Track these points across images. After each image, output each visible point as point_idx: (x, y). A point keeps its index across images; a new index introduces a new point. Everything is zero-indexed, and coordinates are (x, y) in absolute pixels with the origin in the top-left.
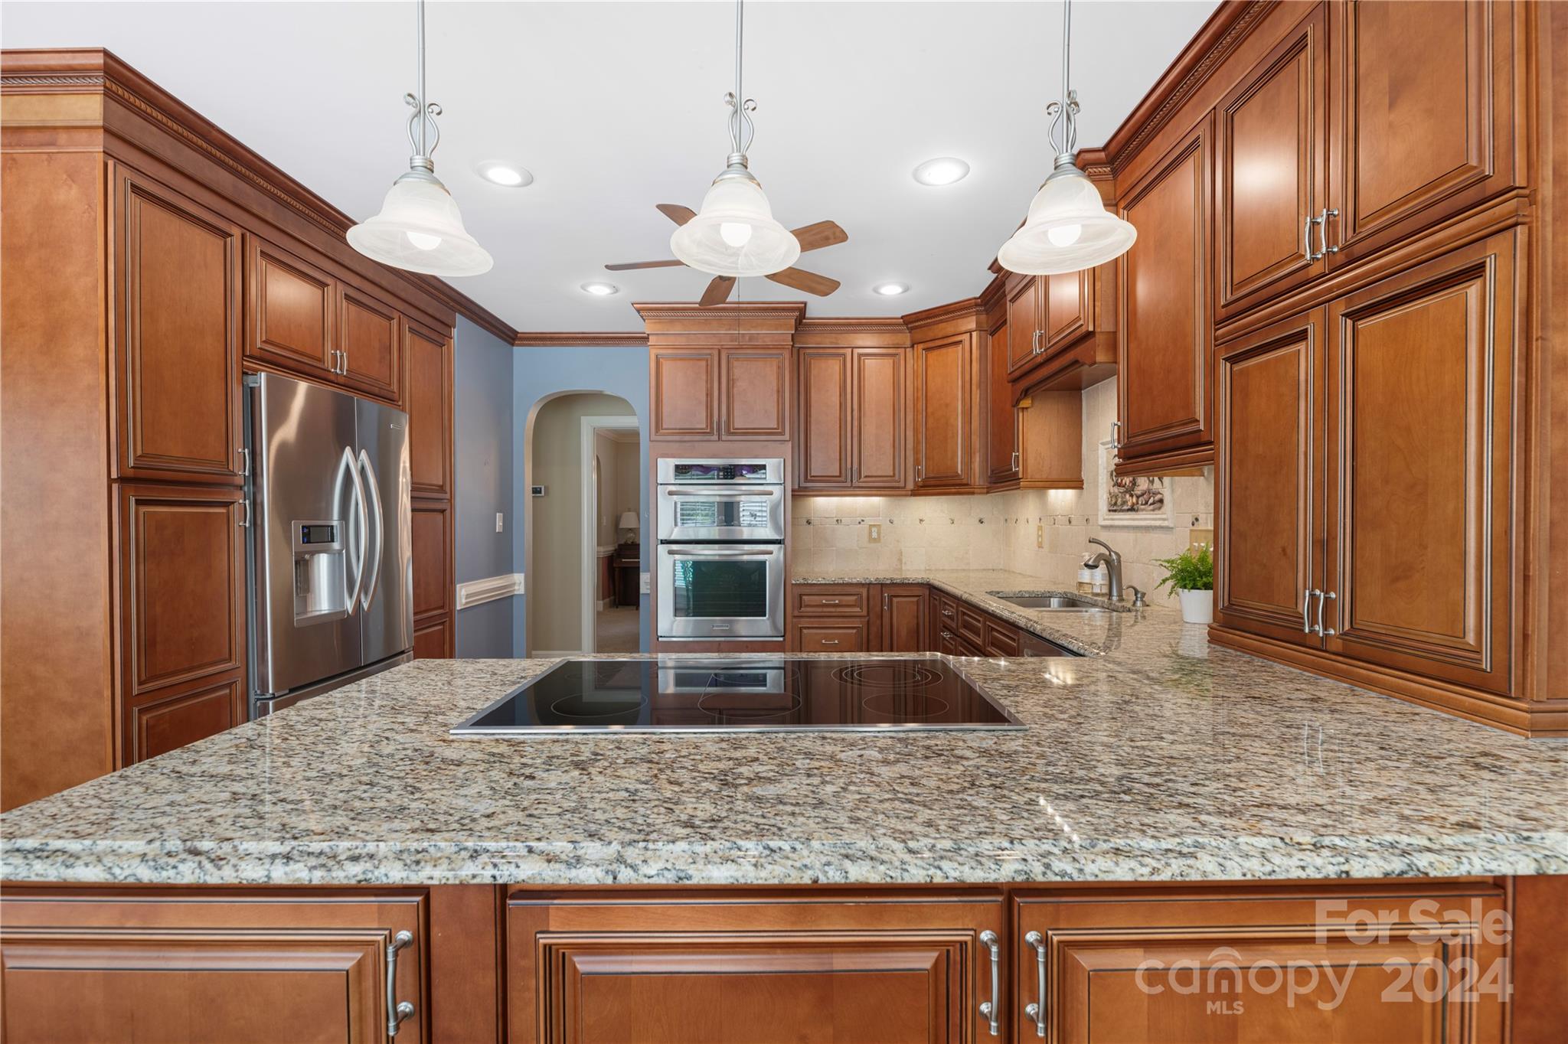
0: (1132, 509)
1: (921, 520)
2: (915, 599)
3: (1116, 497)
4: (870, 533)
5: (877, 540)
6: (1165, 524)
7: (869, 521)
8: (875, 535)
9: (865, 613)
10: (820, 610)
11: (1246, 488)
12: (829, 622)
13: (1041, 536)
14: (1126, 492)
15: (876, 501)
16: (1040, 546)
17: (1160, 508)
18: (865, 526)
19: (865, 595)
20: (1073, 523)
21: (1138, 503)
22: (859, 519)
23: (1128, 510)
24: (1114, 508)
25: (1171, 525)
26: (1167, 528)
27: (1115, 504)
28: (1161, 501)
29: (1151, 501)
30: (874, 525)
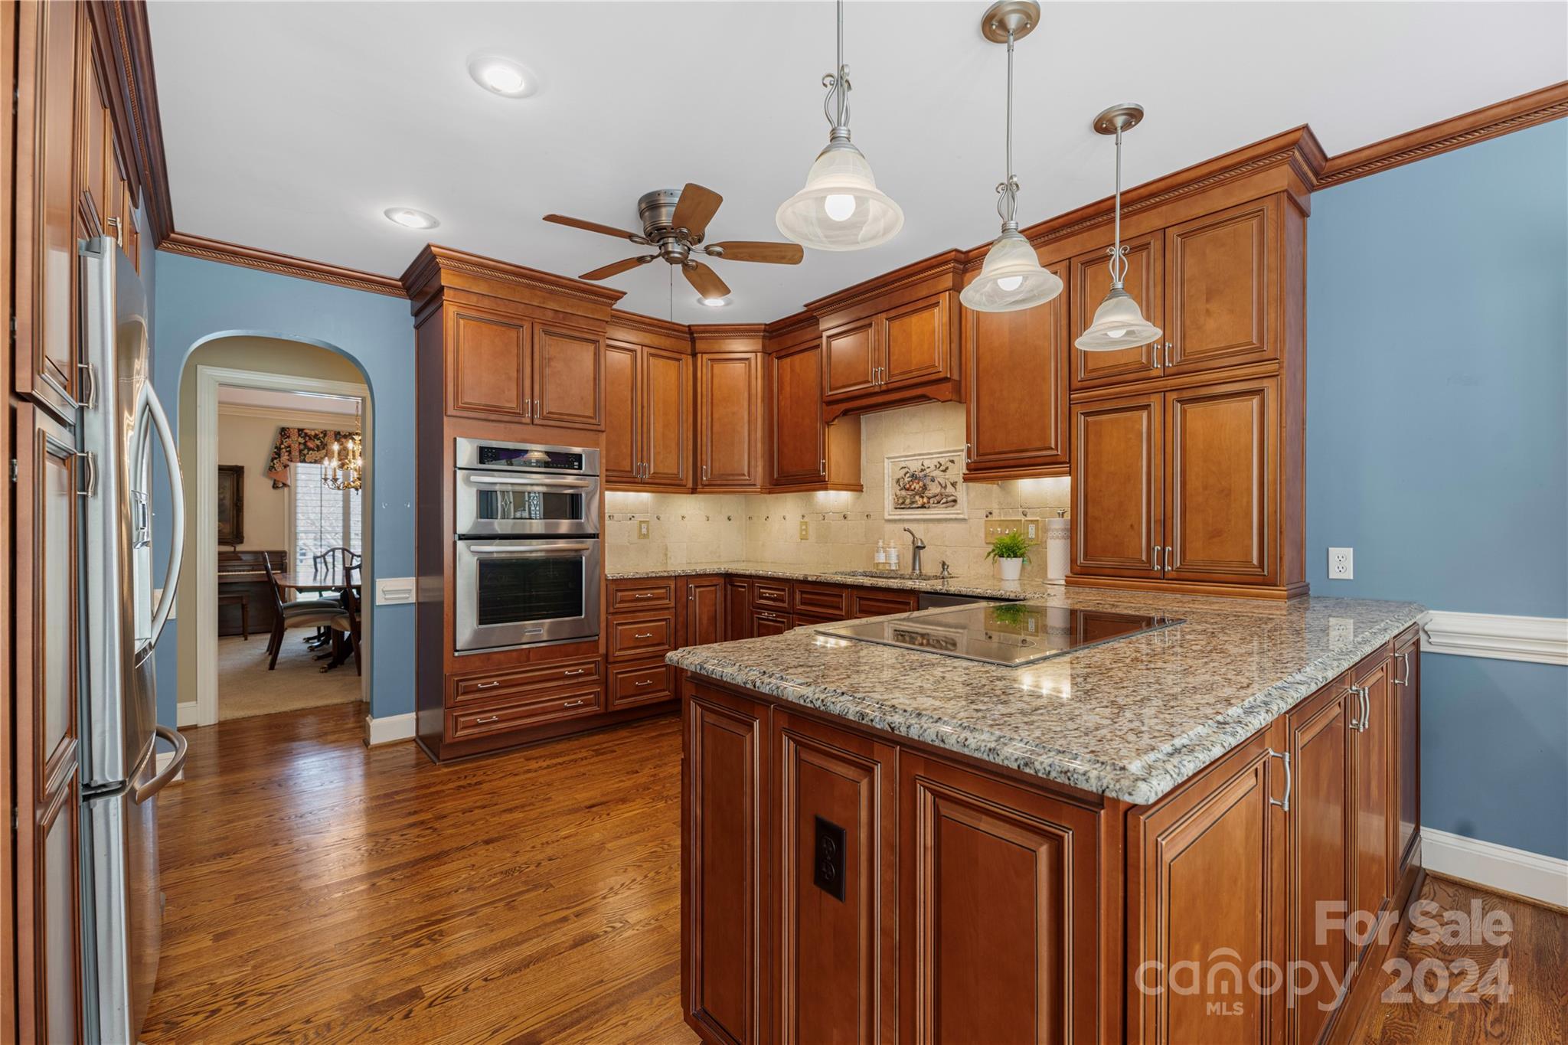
0: (923, 507)
1: (683, 517)
2: (713, 588)
3: (904, 498)
4: (641, 528)
5: (646, 536)
6: (961, 516)
7: (639, 517)
8: (644, 531)
9: (673, 604)
10: (633, 604)
11: (1100, 491)
12: (641, 616)
13: (806, 530)
14: (916, 494)
15: (645, 497)
16: (804, 538)
17: (953, 506)
18: (635, 522)
19: (673, 586)
20: (849, 518)
21: (929, 502)
22: (630, 515)
23: (918, 508)
24: (901, 505)
25: (966, 517)
26: (964, 520)
27: (903, 503)
28: (955, 501)
29: (944, 500)
30: (644, 522)
